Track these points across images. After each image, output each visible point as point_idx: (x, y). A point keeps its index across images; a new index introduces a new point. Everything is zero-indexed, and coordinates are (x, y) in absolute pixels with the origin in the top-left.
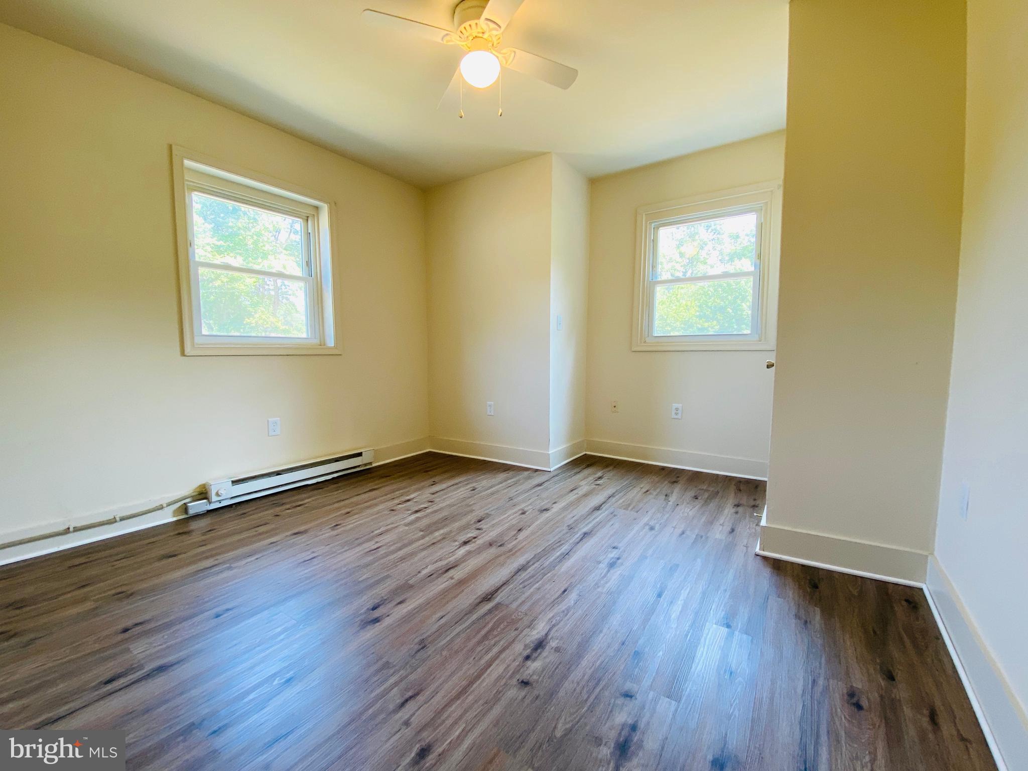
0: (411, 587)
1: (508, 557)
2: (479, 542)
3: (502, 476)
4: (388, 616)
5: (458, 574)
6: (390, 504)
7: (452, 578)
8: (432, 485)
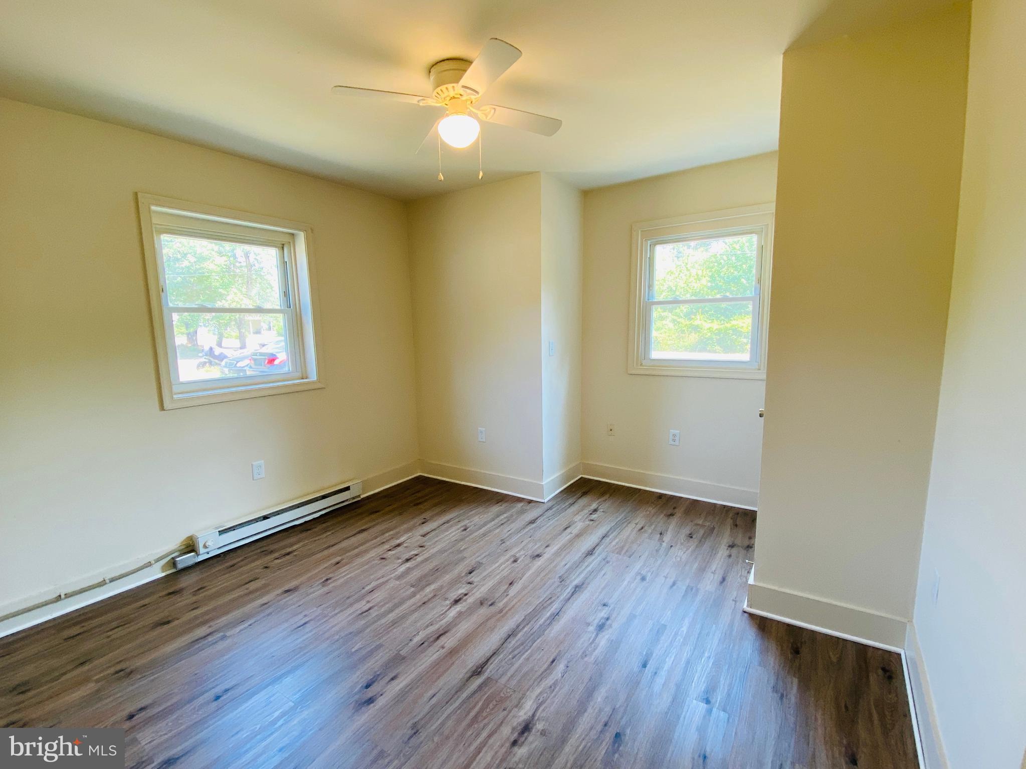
0: (404, 658)
1: (498, 620)
2: (470, 600)
3: (496, 509)
4: (382, 695)
5: (449, 642)
6: (380, 550)
7: (443, 647)
8: (423, 524)
